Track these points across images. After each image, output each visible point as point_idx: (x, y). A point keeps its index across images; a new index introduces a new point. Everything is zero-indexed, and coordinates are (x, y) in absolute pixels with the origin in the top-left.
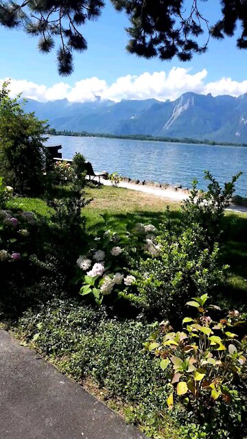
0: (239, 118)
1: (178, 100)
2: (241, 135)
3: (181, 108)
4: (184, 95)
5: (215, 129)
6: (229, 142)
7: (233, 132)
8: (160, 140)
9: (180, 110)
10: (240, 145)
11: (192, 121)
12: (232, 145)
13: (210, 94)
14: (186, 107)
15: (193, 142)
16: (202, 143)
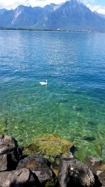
0: (44, 17)
1: (16, 9)
2: (46, 26)
3: (18, 13)
4: (19, 6)
5: (35, 23)
6: (39, 29)
7: (42, 24)
8: (7, 29)
9: (18, 14)
10: (43, 30)
11: (24, 20)
12: (40, 30)
13: (31, 6)
14: (20, 12)
15: (23, 30)
16: (27, 30)
